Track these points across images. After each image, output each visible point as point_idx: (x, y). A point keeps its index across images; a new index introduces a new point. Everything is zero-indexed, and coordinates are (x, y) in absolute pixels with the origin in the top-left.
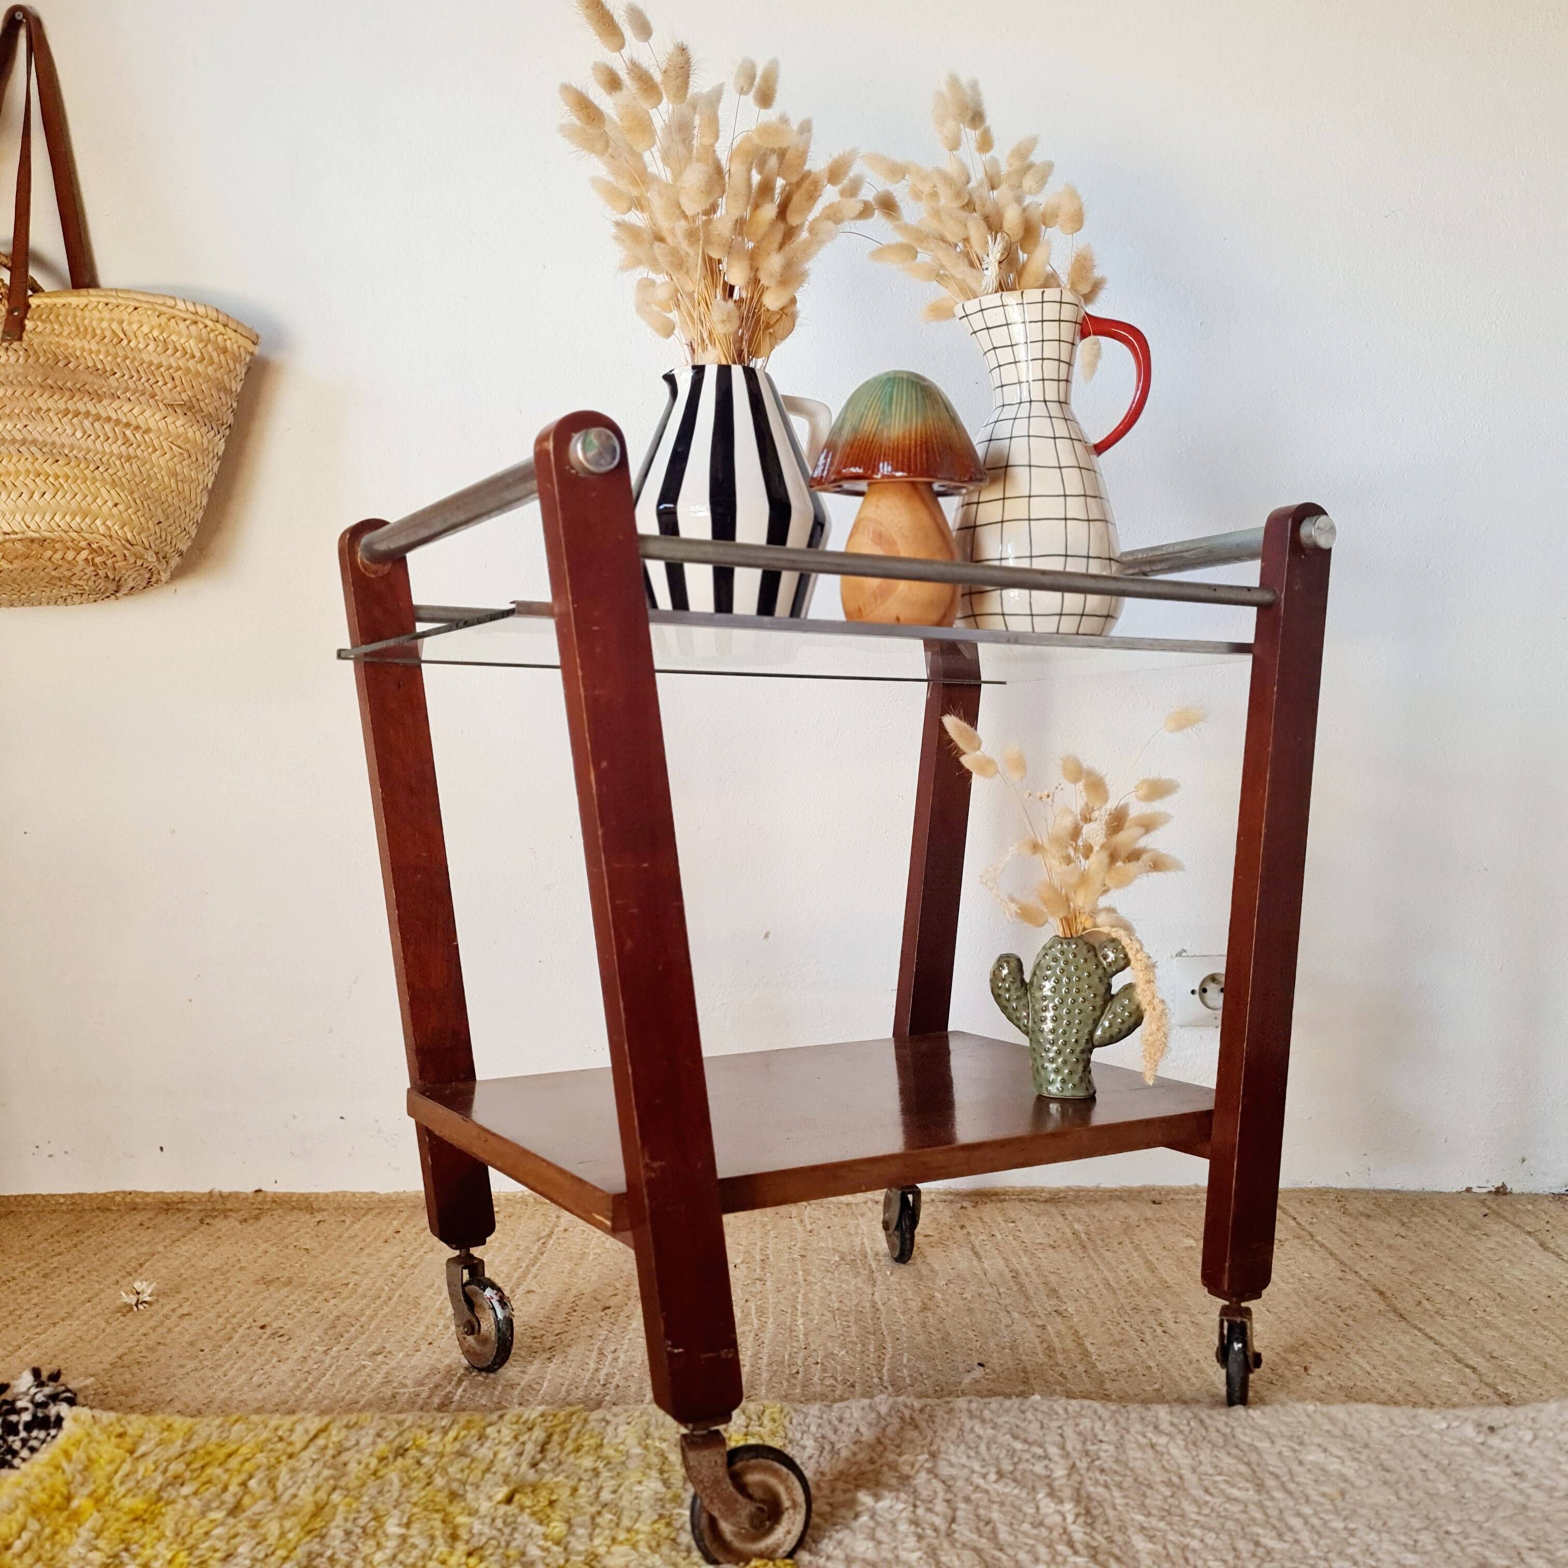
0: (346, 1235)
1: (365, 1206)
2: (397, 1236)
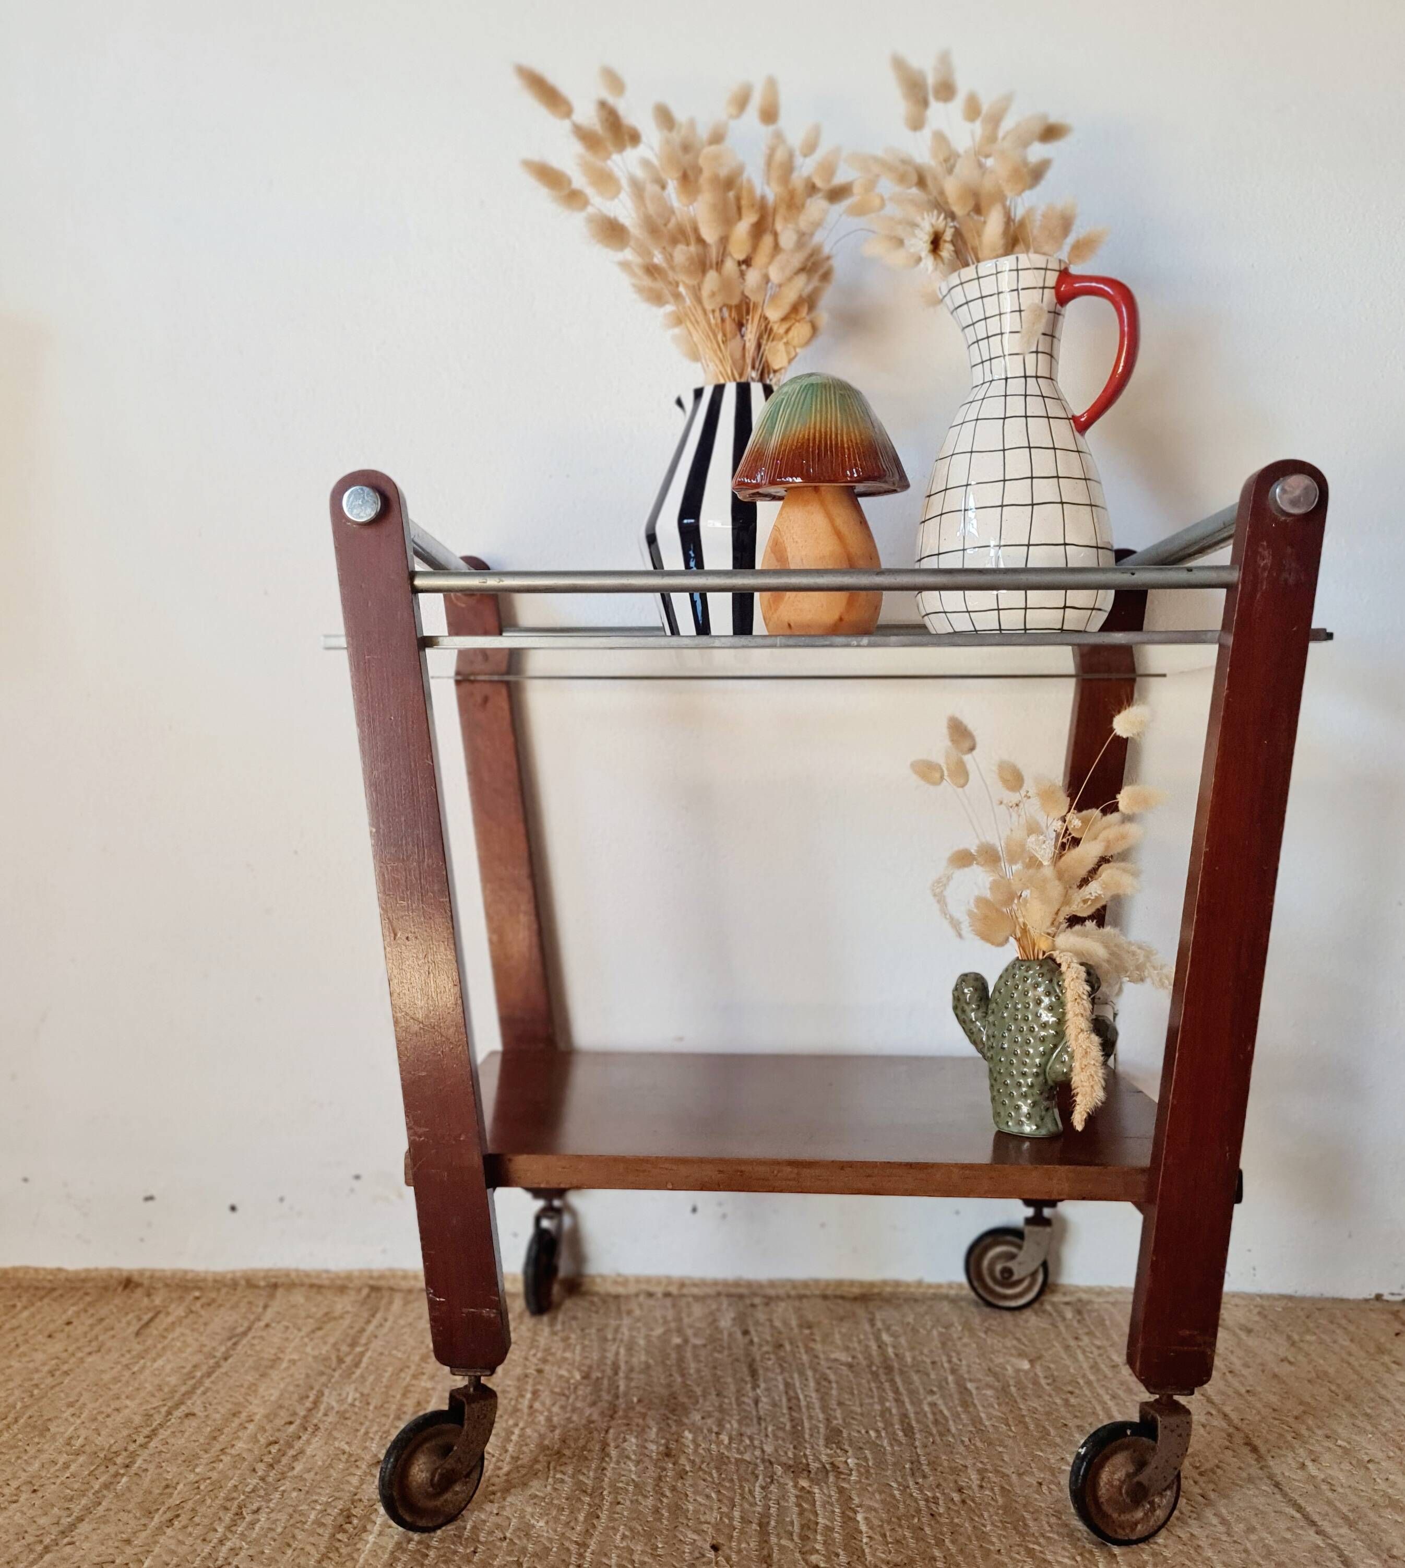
0: (7, 1325)
2: (66, 1329)
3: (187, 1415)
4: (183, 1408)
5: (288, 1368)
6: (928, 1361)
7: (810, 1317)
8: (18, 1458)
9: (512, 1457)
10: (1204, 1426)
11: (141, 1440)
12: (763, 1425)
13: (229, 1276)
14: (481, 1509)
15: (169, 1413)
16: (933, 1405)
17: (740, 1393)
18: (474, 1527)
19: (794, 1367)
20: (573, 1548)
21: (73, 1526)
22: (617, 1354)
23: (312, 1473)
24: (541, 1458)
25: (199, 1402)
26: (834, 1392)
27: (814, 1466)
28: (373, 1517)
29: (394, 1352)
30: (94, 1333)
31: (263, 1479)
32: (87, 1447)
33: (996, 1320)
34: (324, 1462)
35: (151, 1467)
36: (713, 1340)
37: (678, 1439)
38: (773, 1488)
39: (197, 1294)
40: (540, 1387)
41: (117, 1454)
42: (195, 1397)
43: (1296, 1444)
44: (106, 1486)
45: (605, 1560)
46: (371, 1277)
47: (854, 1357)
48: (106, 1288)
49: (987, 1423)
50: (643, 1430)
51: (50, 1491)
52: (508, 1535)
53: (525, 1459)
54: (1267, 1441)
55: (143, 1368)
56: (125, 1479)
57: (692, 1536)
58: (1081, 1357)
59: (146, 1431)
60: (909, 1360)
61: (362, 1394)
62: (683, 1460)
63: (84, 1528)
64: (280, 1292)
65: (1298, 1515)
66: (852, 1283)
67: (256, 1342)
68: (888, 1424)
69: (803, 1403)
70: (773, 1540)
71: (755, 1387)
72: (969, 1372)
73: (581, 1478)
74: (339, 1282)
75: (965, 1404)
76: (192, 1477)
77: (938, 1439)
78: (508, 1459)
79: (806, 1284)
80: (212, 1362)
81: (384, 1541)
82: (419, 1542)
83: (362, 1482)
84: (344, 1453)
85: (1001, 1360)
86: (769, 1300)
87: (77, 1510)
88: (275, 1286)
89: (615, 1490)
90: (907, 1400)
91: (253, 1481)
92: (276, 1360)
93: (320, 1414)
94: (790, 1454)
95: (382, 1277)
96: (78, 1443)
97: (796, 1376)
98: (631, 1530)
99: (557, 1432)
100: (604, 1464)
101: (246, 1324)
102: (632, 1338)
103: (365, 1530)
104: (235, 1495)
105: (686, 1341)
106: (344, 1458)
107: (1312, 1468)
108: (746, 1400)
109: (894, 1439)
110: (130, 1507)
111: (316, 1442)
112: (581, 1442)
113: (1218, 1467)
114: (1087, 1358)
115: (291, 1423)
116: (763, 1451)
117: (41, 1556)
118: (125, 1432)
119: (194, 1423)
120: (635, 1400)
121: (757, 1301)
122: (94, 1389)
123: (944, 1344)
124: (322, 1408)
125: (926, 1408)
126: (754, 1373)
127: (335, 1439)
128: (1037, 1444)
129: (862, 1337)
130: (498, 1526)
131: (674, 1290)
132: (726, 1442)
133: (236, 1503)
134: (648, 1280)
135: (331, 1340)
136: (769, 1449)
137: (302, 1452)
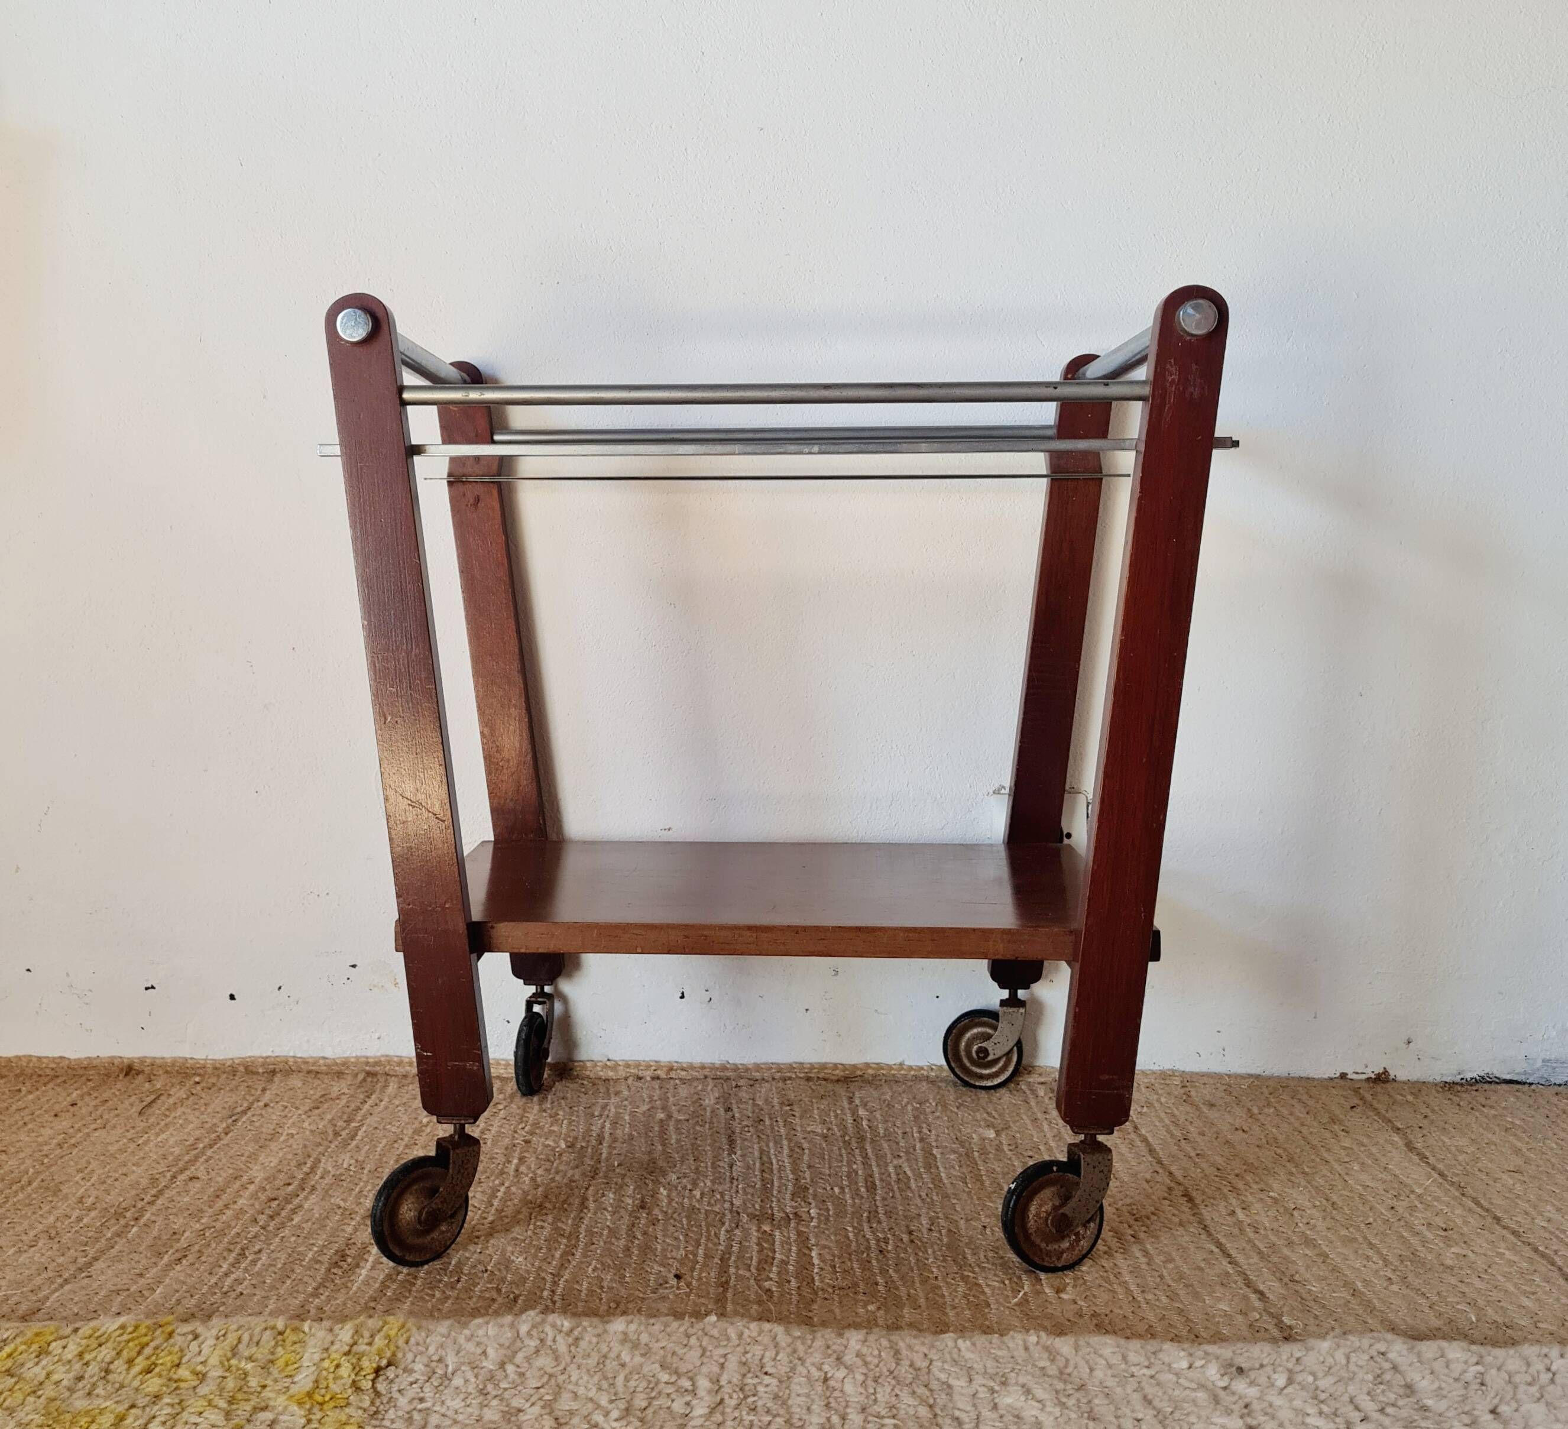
0: (14, 1107)
1: (52, 1073)
2: (72, 1109)
3: (191, 1179)
4: (188, 1173)
5: (286, 1140)
6: (900, 1132)
7: (792, 1095)
8: (34, 1213)
9: (497, 1210)
10: (1148, 1182)
11: (148, 1198)
12: (735, 1183)
13: (229, 1063)
14: (466, 1249)
15: (174, 1177)
16: (898, 1167)
17: (716, 1158)
18: (459, 1262)
19: (771, 1138)
20: (549, 1278)
21: (90, 1264)
22: (603, 1127)
23: (310, 1223)
24: (524, 1210)
25: (202, 1168)
26: (806, 1157)
27: (778, 1215)
28: (366, 1256)
29: (388, 1127)
30: (98, 1113)
31: (263, 1228)
32: (98, 1205)
33: (968, 1096)
34: (320, 1215)
35: (160, 1220)
36: (697, 1116)
37: (654, 1194)
38: (737, 1232)
39: (197, 1079)
40: (526, 1154)
41: (126, 1209)
42: (198, 1164)
43: (1230, 1196)
44: (118, 1235)
45: (576, 1286)
46: (367, 1063)
47: (829, 1129)
48: (108, 1075)
49: (946, 1181)
50: (621, 1187)
51: (66, 1238)
52: (489, 1268)
53: (509, 1211)
54: (1204, 1193)
55: (148, 1141)
56: (135, 1229)
57: (656, 1267)
58: (1046, 1127)
59: (154, 1191)
60: (882, 1131)
61: (357, 1161)
62: (656, 1211)
63: (99, 1265)
64: (277, 1079)
65: (1216, 1250)
66: (836, 1066)
67: (254, 1119)
68: (853, 1182)
69: (775, 1166)
70: (732, 1270)
71: (732, 1151)
72: (936, 1141)
73: (560, 1224)
74: (335, 1068)
75: (928, 1167)
76: (198, 1226)
77: (897, 1194)
78: (493, 1211)
79: (791, 1067)
80: (213, 1136)
81: (374, 1274)
82: (408, 1274)
83: (356, 1230)
84: (340, 1207)
85: (969, 1131)
86: (753, 1082)
87: (92, 1252)
88: (273, 1072)
89: (590, 1233)
90: (874, 1163)
91: (255, 1229)
92: (274, 1136)
93: (317, 1177)
94: (757, 1206)
95: (377, 1063)
96: (89, 1201)
97: (771, 1144)
98: (603, 1264)
99: (540, 1189)
100: (582, 1215)
101: (246, 1105)
102: (618, 1114)
103: (358, 1266)
104: (238, 1240)
105: (670, 1117)
106: (339, 1212)
107: (1241, 1215)
108: (721, 1164)
109: (856, 1194)
110: (141, 1249)
111: (313, 1198)
112: (562, 1197)
113: (1153, 1213)
114: (1051, 1128)
115: (289, 1184)
116: (732, 1204)
117: (62, 1286)
118: (134, 1192)
119: (198, 1185)
120: (616, 1164)
121: (741, 1083)
122: (102, 1158)
123: (916, 1118)
124: (319, 1172)
125: (891, 1169)
126: (731, 1142)
127: (331, 1196)
128: (990, 1197)
129: (839, 1112)
130: (480, 1262)
131: (661, 1073)
132: (698, 1196)
133: (239, 1246)
134: (638, 1065)
135: (329, 1117)
136: (737, 1202)
137: (300, 1206)
